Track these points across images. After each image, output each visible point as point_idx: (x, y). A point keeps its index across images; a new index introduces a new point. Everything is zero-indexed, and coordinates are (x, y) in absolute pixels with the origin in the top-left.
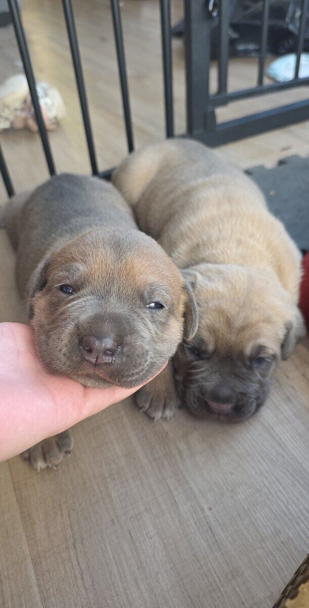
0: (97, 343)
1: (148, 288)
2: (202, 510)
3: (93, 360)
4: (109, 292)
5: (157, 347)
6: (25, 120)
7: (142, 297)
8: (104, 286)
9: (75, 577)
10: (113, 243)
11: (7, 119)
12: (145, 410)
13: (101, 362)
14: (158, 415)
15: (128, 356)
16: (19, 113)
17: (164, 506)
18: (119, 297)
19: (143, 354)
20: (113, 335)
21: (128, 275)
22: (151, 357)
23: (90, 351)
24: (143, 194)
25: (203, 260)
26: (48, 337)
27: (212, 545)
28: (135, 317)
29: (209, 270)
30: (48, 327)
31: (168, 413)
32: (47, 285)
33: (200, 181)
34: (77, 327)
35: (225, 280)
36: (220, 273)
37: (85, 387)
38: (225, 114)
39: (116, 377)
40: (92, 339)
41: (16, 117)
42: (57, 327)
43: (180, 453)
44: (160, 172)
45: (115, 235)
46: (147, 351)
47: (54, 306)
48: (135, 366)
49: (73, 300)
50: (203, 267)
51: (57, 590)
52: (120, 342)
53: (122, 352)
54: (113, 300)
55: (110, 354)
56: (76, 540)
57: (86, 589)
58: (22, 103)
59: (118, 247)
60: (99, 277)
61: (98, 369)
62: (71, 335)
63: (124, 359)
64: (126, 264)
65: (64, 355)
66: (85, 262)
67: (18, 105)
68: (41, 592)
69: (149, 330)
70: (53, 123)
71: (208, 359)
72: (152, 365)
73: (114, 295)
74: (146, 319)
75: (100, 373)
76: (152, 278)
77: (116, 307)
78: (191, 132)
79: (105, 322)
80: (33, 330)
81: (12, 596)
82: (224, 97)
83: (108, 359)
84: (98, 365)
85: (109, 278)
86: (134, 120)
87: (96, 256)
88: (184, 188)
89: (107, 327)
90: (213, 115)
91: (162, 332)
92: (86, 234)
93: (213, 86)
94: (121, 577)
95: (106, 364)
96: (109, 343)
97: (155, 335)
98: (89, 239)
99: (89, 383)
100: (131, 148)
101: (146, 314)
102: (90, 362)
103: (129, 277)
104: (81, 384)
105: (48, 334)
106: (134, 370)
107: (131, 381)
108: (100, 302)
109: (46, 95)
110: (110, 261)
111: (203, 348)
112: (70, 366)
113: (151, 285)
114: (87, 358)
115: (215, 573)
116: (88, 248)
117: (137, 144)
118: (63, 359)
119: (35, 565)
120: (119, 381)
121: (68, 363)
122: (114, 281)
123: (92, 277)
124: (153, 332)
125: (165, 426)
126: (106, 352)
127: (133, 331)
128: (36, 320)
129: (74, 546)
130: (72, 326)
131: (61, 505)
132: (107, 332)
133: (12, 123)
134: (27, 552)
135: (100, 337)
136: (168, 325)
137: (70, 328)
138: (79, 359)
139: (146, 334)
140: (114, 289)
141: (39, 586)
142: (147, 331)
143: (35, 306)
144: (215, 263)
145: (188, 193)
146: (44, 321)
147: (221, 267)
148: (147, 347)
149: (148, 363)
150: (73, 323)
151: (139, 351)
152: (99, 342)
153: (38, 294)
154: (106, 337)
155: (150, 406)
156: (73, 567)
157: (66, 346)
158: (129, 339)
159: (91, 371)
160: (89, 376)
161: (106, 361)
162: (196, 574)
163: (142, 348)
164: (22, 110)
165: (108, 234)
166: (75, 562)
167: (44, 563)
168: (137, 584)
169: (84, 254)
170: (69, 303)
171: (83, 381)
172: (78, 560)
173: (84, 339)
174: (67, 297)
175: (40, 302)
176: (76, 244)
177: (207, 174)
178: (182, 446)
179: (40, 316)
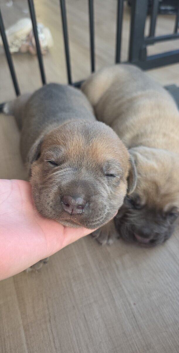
0: (73, 201)
1: (106, 164)
2: (130, 304)
3: (70, 212)
4: (80, 166)
5: (112, 203)
6: (28, 47)
7: (102, 169)
8: (78, 161)
9: (50, 341)
10: (84, 131)
11: (17, 46)
12: (96, 237)
13: (75, 213)
14: (105, 242)
15: (93, 209)
16: (24, 43)
17: (106, 300)
18: (87, 169)
19: (103, 208)
20: (83, 196)
21: (93, 154)
22: (108, 210)
23: (68, 205)
24: (101, 99)
25: (141, 144)
26: (40, 193)
27: (135, 327)
28: (98, 183)
29: (146, 152)
30: (40, 186)
31: (111, 241)
32: (41, 157)
33: (139, 93)
34: (60, 188)
35: (157, 160)
36: (154, 154)
37: (65, 227)
38: (153, 50)
39: (85, 222)
40: (70, 198)
41: (22, 45)
42: (47, 187)
43: (117, 267)
44: (113, 85)
45: (85, 126)
46: (105, 206)
47: (45, 172)
48: (97, 216)
49: (57, 170)
50: (141, 148)
51: (38, 347)
52: (88, 200)
53: (89, 207)
54: (83, 171)
55: (81, 208)
56: (51, 317)
57: (56, 349)
58: (27, 37)
59: (87, 134)
60: (74, 155)
61: (73, 218)
62: (56, 194)
63: (90, 211)
64: (92, 146)
65: (51, 207)
66: (65, 145)
67: (24, 37)
68: (28, 348)
69: (107, 191)
70: (45, 50)
71: (139, 209)
72: (108, 214)
73: (84, 167)
74: (105, 184)
75: (74, 220)
76: (109, 157)
77: (86, 176)
78: (130, 60)
79: (78, 187)
80: (30, 186)
81: (11, 349)
82: (153, 40)
83: (79, 211)
84: (73, 214)
85: (81, 156)
86: (97, 52)
87: (73, 140)
88: (129, 97)
89: (79, 190)
90: (145, 51)
91: (115, 192)
92: (66, 124)
93: (147, 32)
94: (78, 342)
95: (78, 214)
96: (80, 201)
97: (110, 194)
98: (68, 128)
99: (67, 225)
100: (93, 69)
101: (104, 180)
102: (68, 213)
103: (94, 155)
104: (62, 224)
105: (40, 191)
106: (96, 218)
107: (94, 225)
108: (75, 172)
109: (42, 32)
110: (81, 144)
111: (138, 202)
112: (55, 214)
113: (108, 162)
114: (66, 210)
115: (136, 345)
116: (68, 134)
117: (97, 67)
118: (50, 209)
119: (25, 330)
120: (87, 225)
121: (53, 213)
122: (84, 158)
123: (70, 155)
124: (109, 192)
125: (109, 249)
126: (78, 207)
127: (97, 193)
128: (32, 180)
129: (50, 321)
130: (56, 188)
131: (42, 294)
132: (80, 193)
133: (20, 49)
134: (21, 322)
135: (75, 197)
136: (118, 187)
137: (55, 189)
138: (60, 210)
139: (105, 194)
140: (84, 163)
141: (27, 344)
142: (105, 192)
143: (32, 170)
144: (149, 146)
145: (131, 101)
146: (38, 181)
147: (154, 150)
148: (105, 203)
149: (105, 213)
150: (57, 186)
151: (100, 206)
152: (74, 200)
153: (35, 163)
154: (78, 197)
155: (100, 236)
156: (48, 334)
157: (52, 201)
158: (93, 198)
159: (69, 218)
160: (67, 221)
161: (78, 212)
162: (125, 345)
163: (102, 203)
164: (27, 40)
165: (81, 125)
166: (50, 331)
167: (31, 330)
168: (87, 348)
169: (65, 139)
170: (55, 172)
171: (63, 223)
172: (52, 330)
173: (65, 197)
174: (53, 167)
175: (36, 168)
176: (59, 131)
177: (143, 89)
178: (118, 262)
179: (36, 178)
